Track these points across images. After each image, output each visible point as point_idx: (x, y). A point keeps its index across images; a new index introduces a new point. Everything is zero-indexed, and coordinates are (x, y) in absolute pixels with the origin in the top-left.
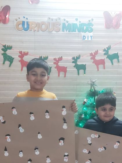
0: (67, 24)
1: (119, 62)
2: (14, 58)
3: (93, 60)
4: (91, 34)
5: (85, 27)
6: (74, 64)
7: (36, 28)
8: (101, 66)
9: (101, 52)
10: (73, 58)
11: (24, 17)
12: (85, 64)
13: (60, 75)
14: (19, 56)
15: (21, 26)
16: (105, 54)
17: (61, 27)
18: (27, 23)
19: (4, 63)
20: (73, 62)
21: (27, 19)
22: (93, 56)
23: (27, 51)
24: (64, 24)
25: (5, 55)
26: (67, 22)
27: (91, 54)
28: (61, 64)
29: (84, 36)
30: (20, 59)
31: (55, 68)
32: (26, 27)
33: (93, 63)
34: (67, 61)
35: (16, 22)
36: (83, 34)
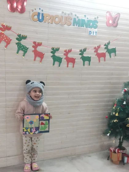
0: (77, 20)
1: (116, 55)
2: (28, 48)
3: (96, 53)
4: (96, 30)
5: (91, 23)
6: (81, 56)
7: (50, 20)
8: (102, 58)
9: (103, 47)
10: (81, 51)
11: (40, 9)
12: (90, 56)
13: (69, 66)
14: (33, 47)
15: (36, 17)
16: (105, 48)
17: (72, 21)
18: (42, 14)
19: (18, 53)
20: (80, 54)
21: (42, 11)
22: (96, 49)
23: (41, 42)
24: (75, 19)
25: (19, 44)
26: (78, 17)
27: (95, 48)
28: (70, 55)
29: (90, 31)
30: (33, 49)
31: (65, 59)
32: (41, 18)
33: (96, 55)
34: (75, 53)
35: (32, 13)
36: (89, 29)
